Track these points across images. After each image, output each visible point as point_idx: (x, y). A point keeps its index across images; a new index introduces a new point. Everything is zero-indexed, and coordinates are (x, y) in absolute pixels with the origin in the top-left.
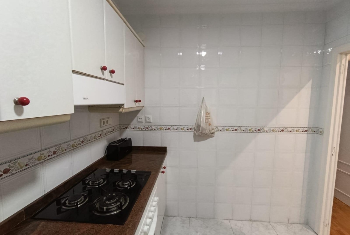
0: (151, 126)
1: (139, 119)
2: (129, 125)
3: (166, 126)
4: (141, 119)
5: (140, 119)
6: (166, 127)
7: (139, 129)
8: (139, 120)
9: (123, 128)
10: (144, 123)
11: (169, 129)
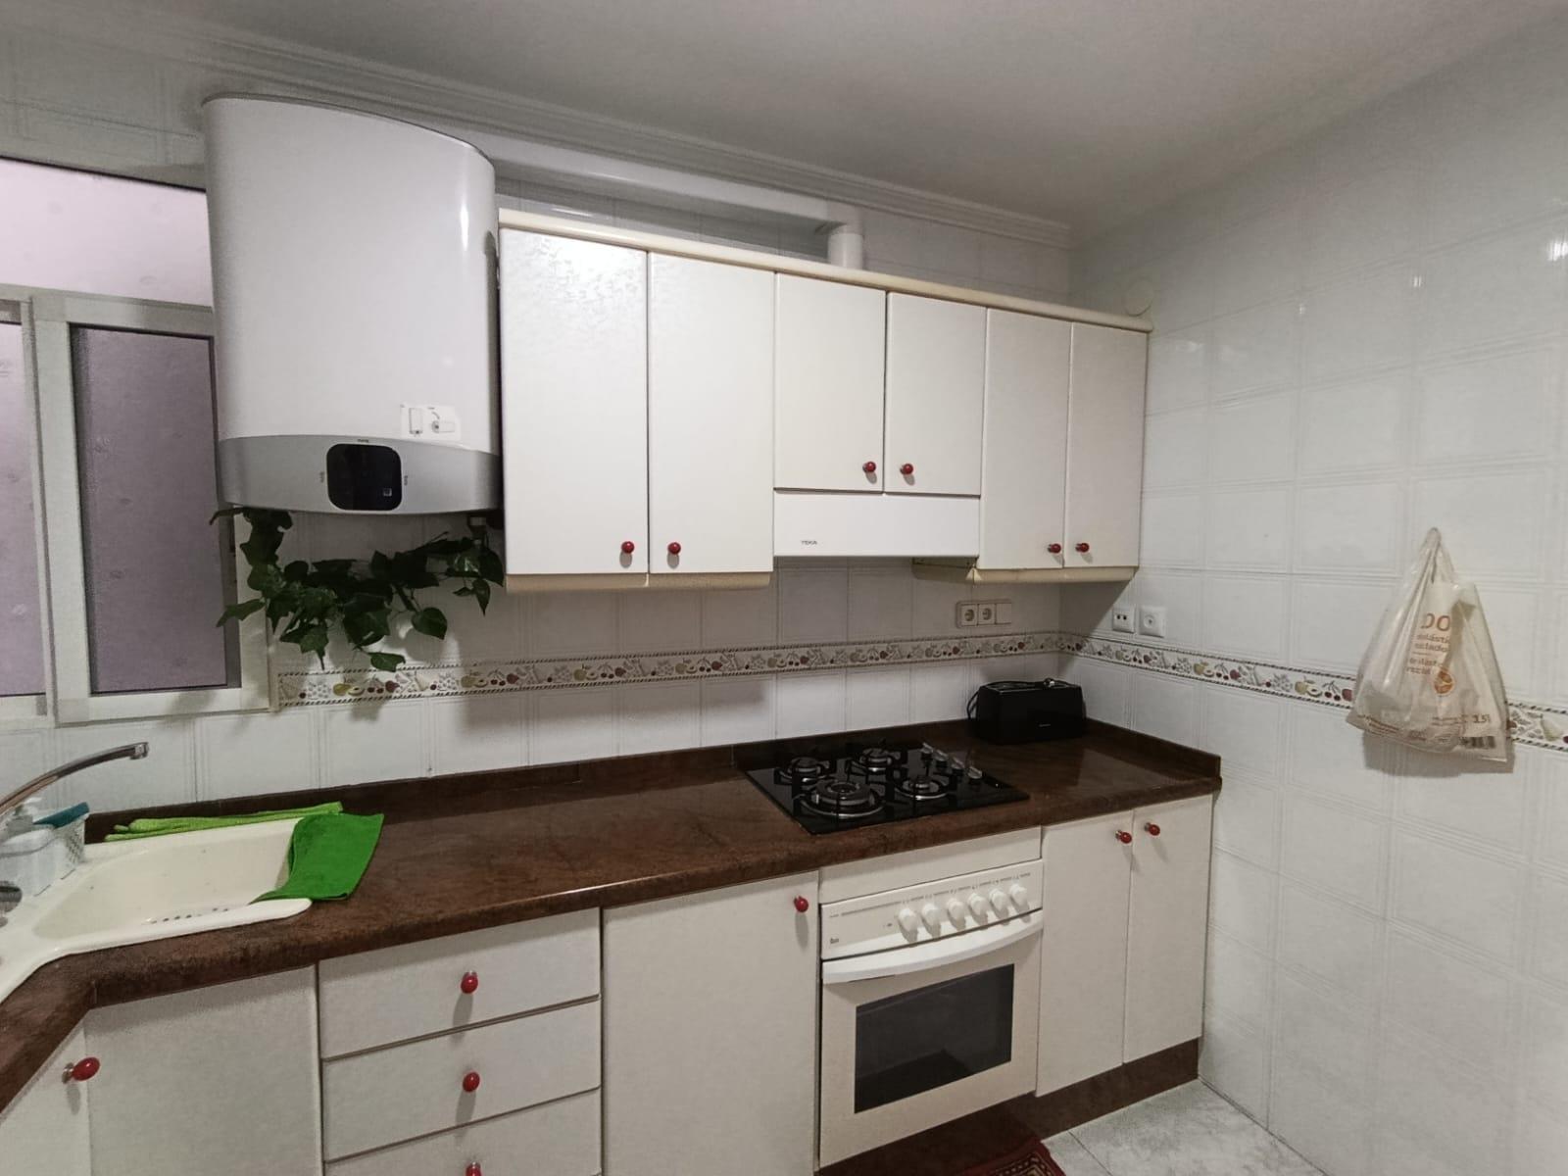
0: (1160, 650)
1: (1119, 617)
2: (1087, 637)
3: (1220, 662)
4: (1125, 618)
5: (1122, 617)
6: (1222, 665)
7: (1118, 657)
8: (1117, 622)
9: (1069, 647)
10: (1137, 638)
11: (1235, 675)
